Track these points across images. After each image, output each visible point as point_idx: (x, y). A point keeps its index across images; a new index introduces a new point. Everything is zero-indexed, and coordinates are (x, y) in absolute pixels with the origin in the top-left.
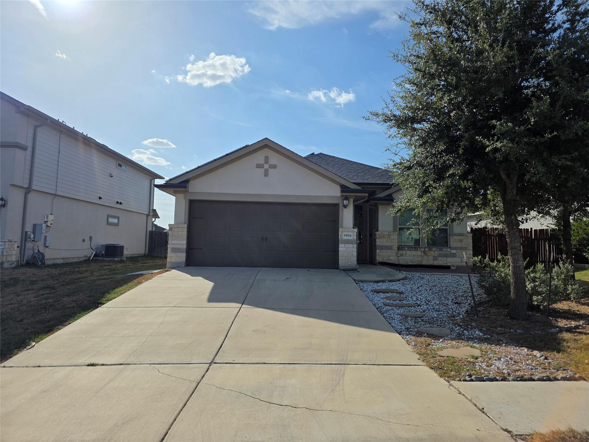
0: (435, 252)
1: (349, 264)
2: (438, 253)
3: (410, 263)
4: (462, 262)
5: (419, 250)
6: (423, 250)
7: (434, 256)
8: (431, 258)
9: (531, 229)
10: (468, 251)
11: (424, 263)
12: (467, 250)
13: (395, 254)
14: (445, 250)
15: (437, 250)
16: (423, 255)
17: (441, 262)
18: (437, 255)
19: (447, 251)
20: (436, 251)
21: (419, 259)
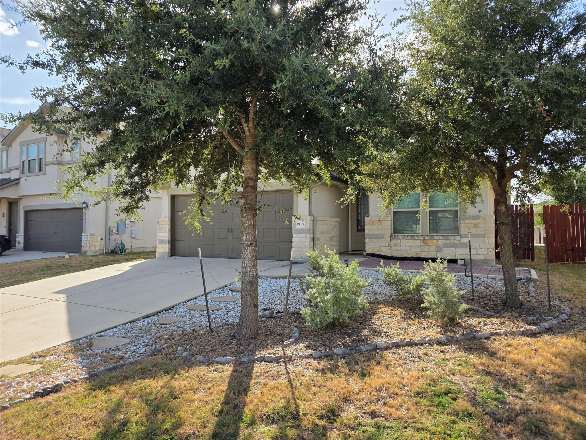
0: (438, 242)
1: (302, 256)
2: (442, 242)
3: (406, 255)
5: (416, 238)
6: (422, 238)
7: (438, 247)
8: (433, 249)
10: (486, 239)
12: (484, 238)
13: (387, 244)
14: (452, 238)
16: (423, 244)
17: (447, 254)
18: (441, 246)
19: (455, 240)
20: (440, 239)
21: (418, 250)
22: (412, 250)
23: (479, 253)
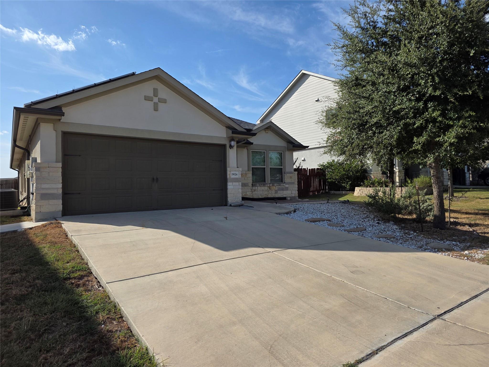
0: (276, 187)
1: (236, 200)
2: (278, 188)
3: (260, 197)
4: (292, 193)
5: (266, 185)
6: (268, 185)
7: (275, 190)
8: (274, 192)
9: (307, 168)
11: (270, 196)
12: (294, 184)
13: (250, 190)
14: (282, 185)
15: (278, 185)
16: (269, 189)
17: (280, 194)
18: (277, 190)
19: (283, 186)
21: (266, 193)
22: (264, 193)
23: (293, 193)
